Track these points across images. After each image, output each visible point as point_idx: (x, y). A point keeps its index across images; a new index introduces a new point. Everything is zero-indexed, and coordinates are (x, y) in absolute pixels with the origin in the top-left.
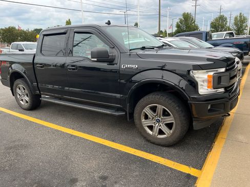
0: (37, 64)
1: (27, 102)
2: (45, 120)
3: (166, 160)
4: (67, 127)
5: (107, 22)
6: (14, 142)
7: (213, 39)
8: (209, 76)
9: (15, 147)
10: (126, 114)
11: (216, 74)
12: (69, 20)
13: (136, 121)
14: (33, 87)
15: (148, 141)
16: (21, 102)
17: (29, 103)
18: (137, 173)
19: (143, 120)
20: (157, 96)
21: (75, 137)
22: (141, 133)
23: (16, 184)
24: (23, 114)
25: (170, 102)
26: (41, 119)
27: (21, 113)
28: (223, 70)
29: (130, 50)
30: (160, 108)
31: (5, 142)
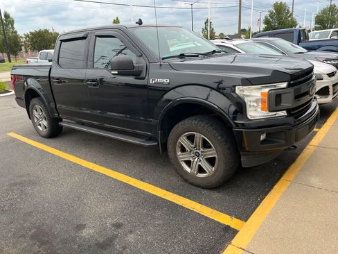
0: (54, 78)
1: (46, 128)
2: (65, 151)
3: (204, 207)
4: (88, 161)
5: (138, 21)
6: (22, 176)
7: (310, 40)
8: (262, 94)
9: (21, 183)
10: (158, 144)
11: (273, 91)
12: (117, 19)
13: (170, 154)
14: (51, 108)
15: (186, 181)
16: (39, 127)
17: (47, 129)
18: (161, 222)
19: (179, 153)
20: (194, 122)
21: (95, 173)
22: (176, 170)
23: (13, 228)
24: (41, 142)
25: (210, 129)
26: (60, 150)
27: (38, 141)
28: (284, 85)
29: (163, 59)
30: (199, 137)
31: (11, 176)
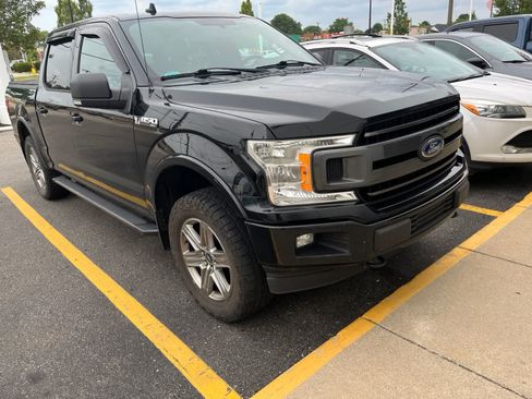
5: (148, 7)
8: (302, 156)
11: (323, 153)
16: (39, 181)
17: (45, 185)
19: (186, 252)
20: (195, 200)
28: (348, 140)
30: (205, 228)
